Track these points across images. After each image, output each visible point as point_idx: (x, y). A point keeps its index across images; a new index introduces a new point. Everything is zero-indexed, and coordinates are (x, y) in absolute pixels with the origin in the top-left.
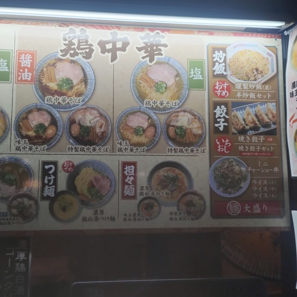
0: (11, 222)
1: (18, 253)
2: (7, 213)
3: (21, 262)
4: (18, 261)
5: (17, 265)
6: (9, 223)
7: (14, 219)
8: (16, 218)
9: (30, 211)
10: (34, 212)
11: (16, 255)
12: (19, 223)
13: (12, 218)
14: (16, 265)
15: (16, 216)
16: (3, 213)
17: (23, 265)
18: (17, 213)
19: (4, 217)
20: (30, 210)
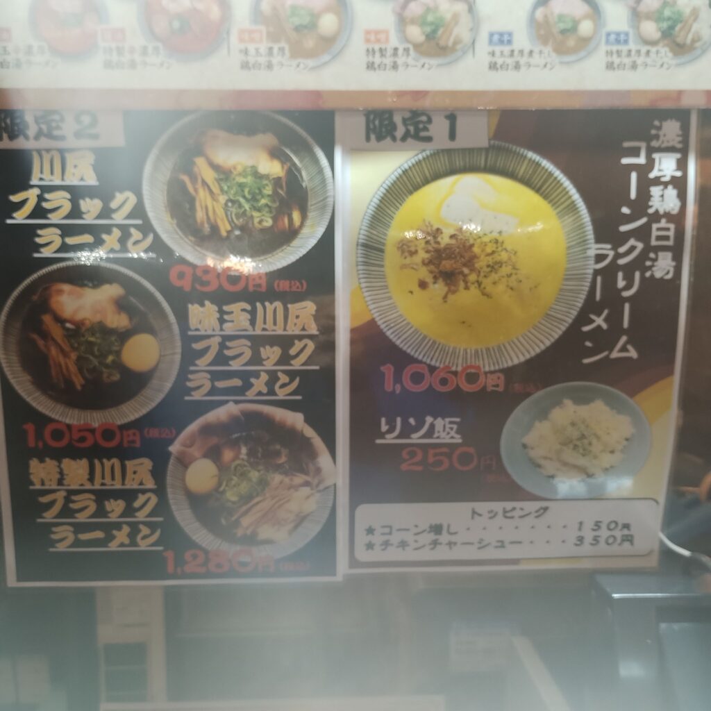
0: (640, 61)
1: (656, 156)
2: (627, 34)
3: (666, 184)
4: (657, 182)
5: (655, 191)
6: (634, 66)
7: (648, 53)
8: (654, 50)
9: (693, 29)
10: (706, 33)
11: (650, 164)
12: (662, 65)
13: (644, 49)
14: (652, 193)
15: (653, 43)
16: (618, 34)
17: (671, 192)
18: (657, 35)
19: (620, 47)
20: (695, 27)
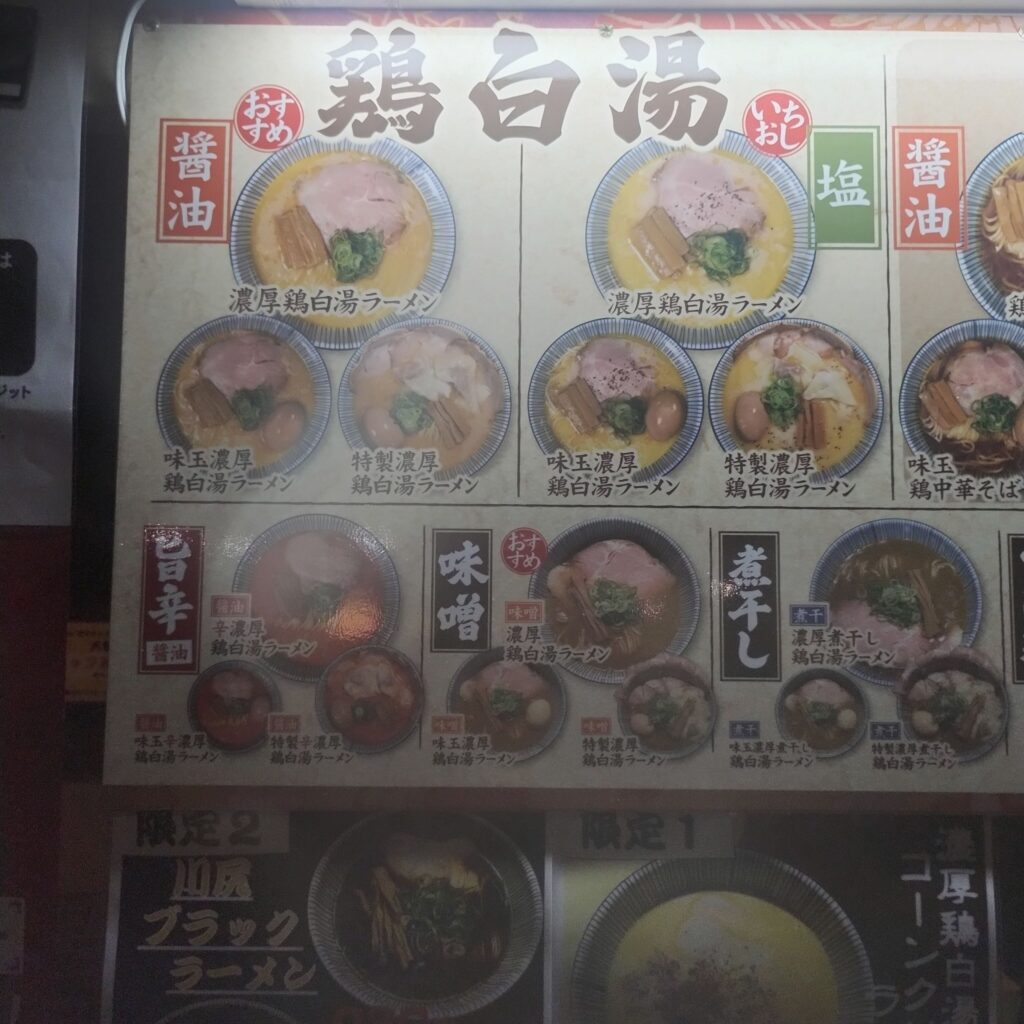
0: (915, 757)
1: (945, 873)
2: (897, 726)
3: (959, 909)
4: (949, 904)
5: (947, 917)
6: (908, 765)
7: (924, 749)
8: (932, 745)
9: (978, 722)
10: (994, 725)
11: (937, 884)
12: (943, 764)
13: (919, 745)
14: (944, 920)
15: (930, 737)
16: (886, 726)
17: (966, 919)
18: (935, 728)
19: (889, 742)
20: (980, 718)
